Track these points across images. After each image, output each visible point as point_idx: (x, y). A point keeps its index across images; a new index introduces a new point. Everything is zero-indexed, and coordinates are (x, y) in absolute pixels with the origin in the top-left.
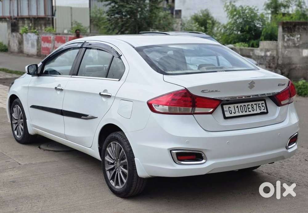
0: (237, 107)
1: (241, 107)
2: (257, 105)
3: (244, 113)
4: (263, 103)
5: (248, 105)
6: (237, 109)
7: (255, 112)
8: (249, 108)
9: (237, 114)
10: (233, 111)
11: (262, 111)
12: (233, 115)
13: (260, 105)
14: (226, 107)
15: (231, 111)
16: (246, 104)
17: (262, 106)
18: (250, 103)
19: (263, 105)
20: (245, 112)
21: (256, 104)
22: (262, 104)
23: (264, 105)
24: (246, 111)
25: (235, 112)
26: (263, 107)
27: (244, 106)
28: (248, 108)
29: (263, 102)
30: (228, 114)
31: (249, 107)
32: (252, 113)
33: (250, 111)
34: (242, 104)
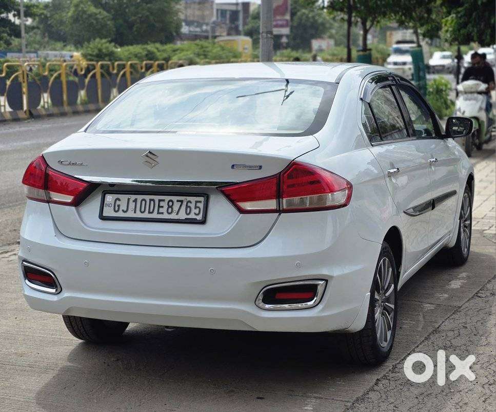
0: (133, 201)
1: (144, 202)
2: (185, 203)
3: (146, 215)
4: (200, 202)
5: (160, 201)
6: (132, 205)
7: (173, 216)
8: (162, 207)
9: (130, 214)
10: (123, 207)
11: (192, 216)
12: (120, 214)
13: (192, 205)
14: (109, 198)
15: (119, 206)
16: (157, 198)
17: (196, 207)
18: (167, 198)
19: (198, 205)
20: (149, 212)
21: (182, 201)
22: (196, 202)
23: (201, 205)
24: (151, 210)
25: (125, 210)
26: (198, 210)
27: (151, 200)
28: (159, 207)
29: (202, 199)
30: (108, 212)
31: (162, 204)
32: (166, 216)
33: (162, 213)
34: (147, 198)
